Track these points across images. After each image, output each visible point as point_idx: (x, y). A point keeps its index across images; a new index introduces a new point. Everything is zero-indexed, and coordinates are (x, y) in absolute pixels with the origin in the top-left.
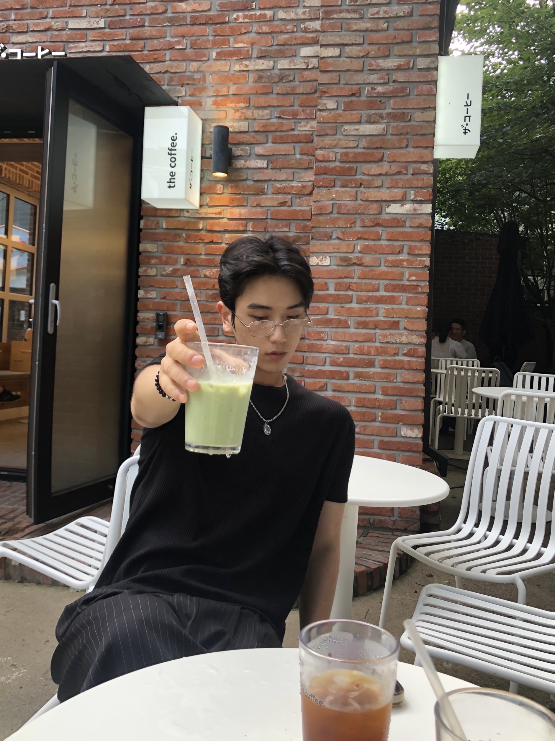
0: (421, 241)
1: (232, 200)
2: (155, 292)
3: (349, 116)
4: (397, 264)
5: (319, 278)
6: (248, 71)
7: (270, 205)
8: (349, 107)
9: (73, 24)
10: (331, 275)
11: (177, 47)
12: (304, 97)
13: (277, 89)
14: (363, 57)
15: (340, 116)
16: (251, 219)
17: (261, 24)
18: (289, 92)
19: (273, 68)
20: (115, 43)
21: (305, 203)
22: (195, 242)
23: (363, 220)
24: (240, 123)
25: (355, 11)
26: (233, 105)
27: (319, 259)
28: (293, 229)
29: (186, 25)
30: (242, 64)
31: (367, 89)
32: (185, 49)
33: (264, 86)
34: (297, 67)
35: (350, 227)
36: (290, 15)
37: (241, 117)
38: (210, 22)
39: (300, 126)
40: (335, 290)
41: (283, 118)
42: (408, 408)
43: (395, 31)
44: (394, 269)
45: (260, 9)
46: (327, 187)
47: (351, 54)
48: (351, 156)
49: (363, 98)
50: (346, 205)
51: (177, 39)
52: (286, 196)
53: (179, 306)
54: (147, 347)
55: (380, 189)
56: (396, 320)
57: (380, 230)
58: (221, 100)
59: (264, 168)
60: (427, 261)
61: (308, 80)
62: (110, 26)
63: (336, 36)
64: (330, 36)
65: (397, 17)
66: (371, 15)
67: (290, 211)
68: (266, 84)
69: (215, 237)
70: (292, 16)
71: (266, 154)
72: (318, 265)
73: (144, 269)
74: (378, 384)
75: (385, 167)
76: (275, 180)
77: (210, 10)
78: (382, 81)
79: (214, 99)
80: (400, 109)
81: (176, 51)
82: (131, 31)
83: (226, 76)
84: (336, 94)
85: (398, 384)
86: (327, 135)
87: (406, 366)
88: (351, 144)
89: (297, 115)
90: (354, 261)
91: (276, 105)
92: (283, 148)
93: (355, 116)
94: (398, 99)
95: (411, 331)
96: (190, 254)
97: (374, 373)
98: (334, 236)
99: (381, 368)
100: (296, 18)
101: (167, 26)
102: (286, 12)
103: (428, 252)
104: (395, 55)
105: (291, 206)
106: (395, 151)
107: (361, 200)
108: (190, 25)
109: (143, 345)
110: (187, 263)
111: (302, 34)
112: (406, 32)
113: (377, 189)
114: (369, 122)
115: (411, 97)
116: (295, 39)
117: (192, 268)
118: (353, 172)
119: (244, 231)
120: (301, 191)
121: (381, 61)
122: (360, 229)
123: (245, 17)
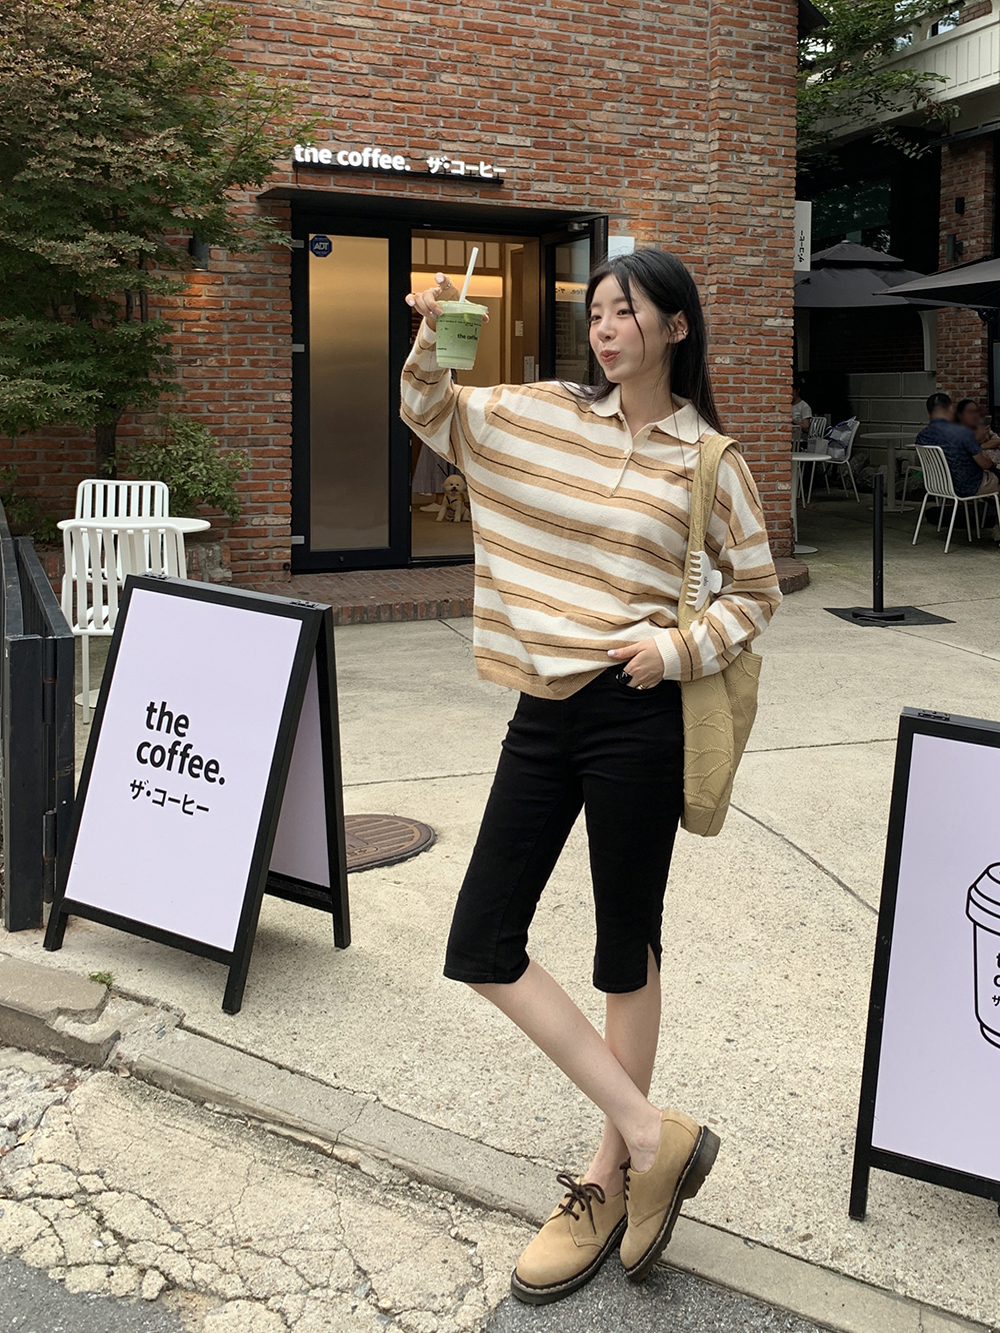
0: (787, 346)
3: (739, 249)
4: (773, 363)
6: (653, 199)
8: (739, 242)
9: (502, 138)
10: (730, 371)
11: (595, 173)
12: (697, 226)
13: (677, 216)
14: (747, 204)
15: (733, 249)
17: (662, 161)
18: (686, 221)
19: (672, 200)
23: (750, 330)
24: (650, 244)
25: (741, 167)
26: (644, 228)
27: (722, 358)
29: (601, 153)
30: (648, 193)
31: (751, 229)
32: (602, 175)
33: (666, 213)
34: (691, 201)
35: (742, 335)
36: (684, 156)
37: (650, 239)
38: (622, 153)
40: (733, 383)
41: (681, 242)
42: (783, 469)
43: (766, 187)
44: (771, 367)
45: (660, 148)
46: (726, 303)
47: (739, 201)
48: (742, 280)
49: (748, 237)
50: (739, 318)
51: (594, 165)
55: (760, 307)
56: (774, 405)
57: (760, 337)
58: (632, 222)
60: (791, 360)
61: (699, 212)
62: (535, 145)
63: (728, 185)
64: (725, 184)
65: (769, 176)
66: (751, 171)
68: (668, 212)
70: (686, 158)
72: (721, 363)
74: (763, 454)
75: (764, 290)
77: (621, 143)
78: (760, 224)
79: (627, 220)
80: (772, 247)
81: (594, 176)
82: (555, 152)
83: (636, 202)
84: (729, 231)
85: (775, 452)
86: (724, 262)
88: (741, 272)
89: (691, 240)
90: (745, 361)
91: (676, 231)
93: (743, 250)
94: (771, 239)
98: (731, 342)
100: (689, 159)
101: (587, 152)
102: (681, 154)
103: (792, 355)
104: (768, 205)
106: (770, 278)
107: (748, 315)
108: (605, 154)
111: (694, 174)
112: (774, 188)
113: (757, 307)
114: (752, 255)
115: (779, 238)
116: (689, 177)
118: (743, 294)
121: (758, 208)
122: (748, 337)
123: (650, 153)
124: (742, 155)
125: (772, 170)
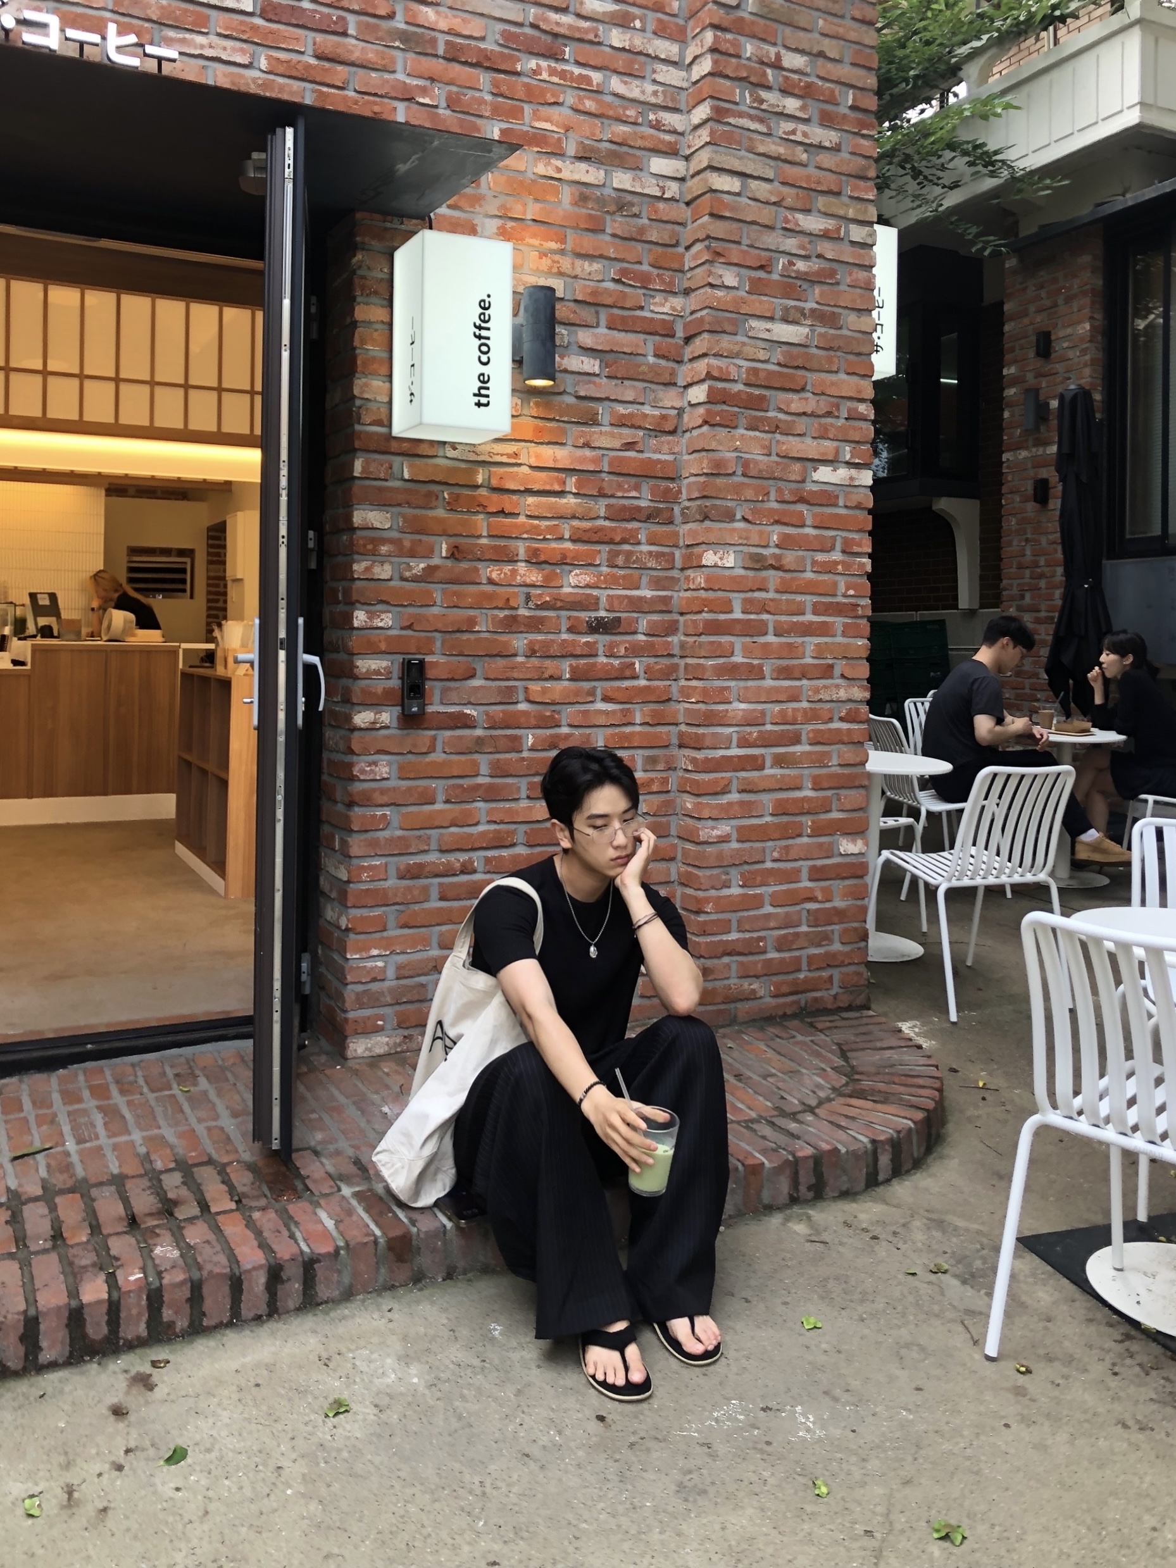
0: (860, 531)
1: (539, 430)
2: (390, 615)
3: (757, 304)
4: (829, 568)
5: (720, 589)
6: (559, 180)
7: (608, 446)
8: (757, 288)
10: (738, 586)
11: (421, 100)
12: (660, 249)
13: (615, 226)
14: (774, 204)
15: (744, 301)
16: (574, 470)
17: (582, 93)
18: (634, 235)
19: (604, 185)
20: (283, 56)
21: (665, 448)
22: (468, 511)
23: (779, 490)
24: (551, 279)
25: (761, 121)
26: (535, 242)
27: (718, 555)
28: (646, 493)
29: (436, 56)
30: (549, 163)
31: (782, 261)
32: (436, 107)
33: (590, 215)
34: (646, 191)
35: (762, 501)
36: (632, 90)
37: (551, 268)
38: (485, 63)
39: (655, 304)
40: (743, 612)
41: (624, 283)
42: (849, 808)
43: (817, 171)
44: (825, 577)
45: (578, 63)
46: (727, 426)
47: (759, 196)
48: (762, 375)
49: (775, 277)
50: (756, 462)
51: (421, 82)
52: (633, 431)
53: (438, 644)
54: (374, 733)
55: (803, 438)
56: (830, 662)
57: (802, 508)
58: (512, 228)
59: (594, 375)
60: (867, 562)
61: (664, 219)
62: (267, 13)
63: (734, 156)
64: (726, 154)
65: (820, 147)
66: (785, 133)
67: (642, 461)
68: (593, 212)
69: (508, 503)
70: (635, 93)
71: (600, 348)
72: (716, 566)
73: (364, 564)
74: (806, 772)
75: (810, 403)
76: (616, 400)
77: (483, 39)
78: (803, 253)
79: (499, 222)
80: (829, 305)
81: (416, 106)
82: (319, 37)
83: (521, 182)
84: (736, 261)
85: (833, 769)
86: (724, 332)
87: (846, 739)
88: (762, 355)
89: (650, 282)
90: (771, 562)
91: (613, 256)
92: (626, 340)
93: (767, 306)
94: (825, 288)
95: (848, 679)
96: (461, 535)
97: (802, 753)
98: (738, 516)
99: (810, 744)
100: (642, 98)
101: (398, 48)
102: (626, 83)
103: (870, 550)
104: (819, 211)
105: (642, 452)
106: (823, 375)
107: (778, 455)
108: (444, 58)
109: (367, 729)
110: (456, 553)
111: (652, 131)
112: (833, 177)
113: (798, 439)
114: (786, 320)
115: (843, 287)
116: (642, 138)
117: (464, 565)
118: (764, 406)
119: (561, 493)
120: (659, 424)
121: (799, 216)
122: (775, 505)
123: (553, 71)
124: (764, 94)
125: (828, 137)
